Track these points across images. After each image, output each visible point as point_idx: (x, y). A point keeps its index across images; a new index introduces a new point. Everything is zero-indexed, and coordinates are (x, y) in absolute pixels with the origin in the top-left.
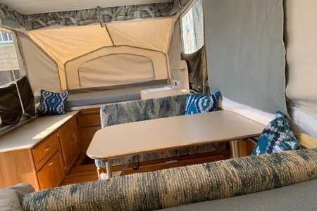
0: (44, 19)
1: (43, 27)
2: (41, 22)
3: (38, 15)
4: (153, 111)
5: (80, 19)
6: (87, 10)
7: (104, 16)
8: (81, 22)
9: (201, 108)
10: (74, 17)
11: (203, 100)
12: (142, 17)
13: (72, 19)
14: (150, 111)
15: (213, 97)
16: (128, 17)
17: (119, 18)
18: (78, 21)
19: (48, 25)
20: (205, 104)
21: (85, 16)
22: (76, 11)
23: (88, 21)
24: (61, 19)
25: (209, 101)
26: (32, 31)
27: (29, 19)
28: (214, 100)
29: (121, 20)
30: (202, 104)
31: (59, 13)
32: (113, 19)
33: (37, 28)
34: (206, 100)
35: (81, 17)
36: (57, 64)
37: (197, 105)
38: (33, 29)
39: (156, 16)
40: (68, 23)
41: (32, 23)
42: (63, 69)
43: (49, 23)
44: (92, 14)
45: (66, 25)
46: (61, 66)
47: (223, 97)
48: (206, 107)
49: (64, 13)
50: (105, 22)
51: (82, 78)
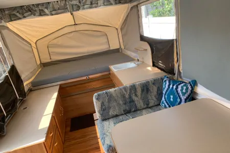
0: (21, 11)
1: (20, 19)
2: (18, 14)
3: (14, 9)
4: (136, 95)
5: (52, 9)
6: (58, 2)
7: (72, 5)
8: (53, 12)
9: (180, 94)
10: (47, 8)
11: (182, 87)
12: (105, 5)
13: (46, 10)
14: (134, 95)
15: (191, 85)
16: (94, 6)
17: (86, 6)
18: (51, 12)
19: (25, 17)
20: (184, 91)
21: (56, 7)
22: (48, 3)
23: (60, 11)
24: (35, 11)
25: (187, 88)
26: (10, 23)
27: (7, 12)
28: (192, 87)
29: (87, 8)
30: (182, 90)
31: (33, 5)
32: (81, 8)
33: (15, 20)
34: (185, 88)
35: (53, 7)
36: (31, 45)
37: (177, 91)
38: (12, 21)
39: (116, 4)
40: (42, 13)
41: (10, 15)
42: (35, 47)
43: (25, 15)
44: (62, 5)
45: (40, 15)
46: (34, 45)
47: (199, 85)
48: (185, 93)
49: (38, 5)
50: (73, 11)
51: (52, 52)
